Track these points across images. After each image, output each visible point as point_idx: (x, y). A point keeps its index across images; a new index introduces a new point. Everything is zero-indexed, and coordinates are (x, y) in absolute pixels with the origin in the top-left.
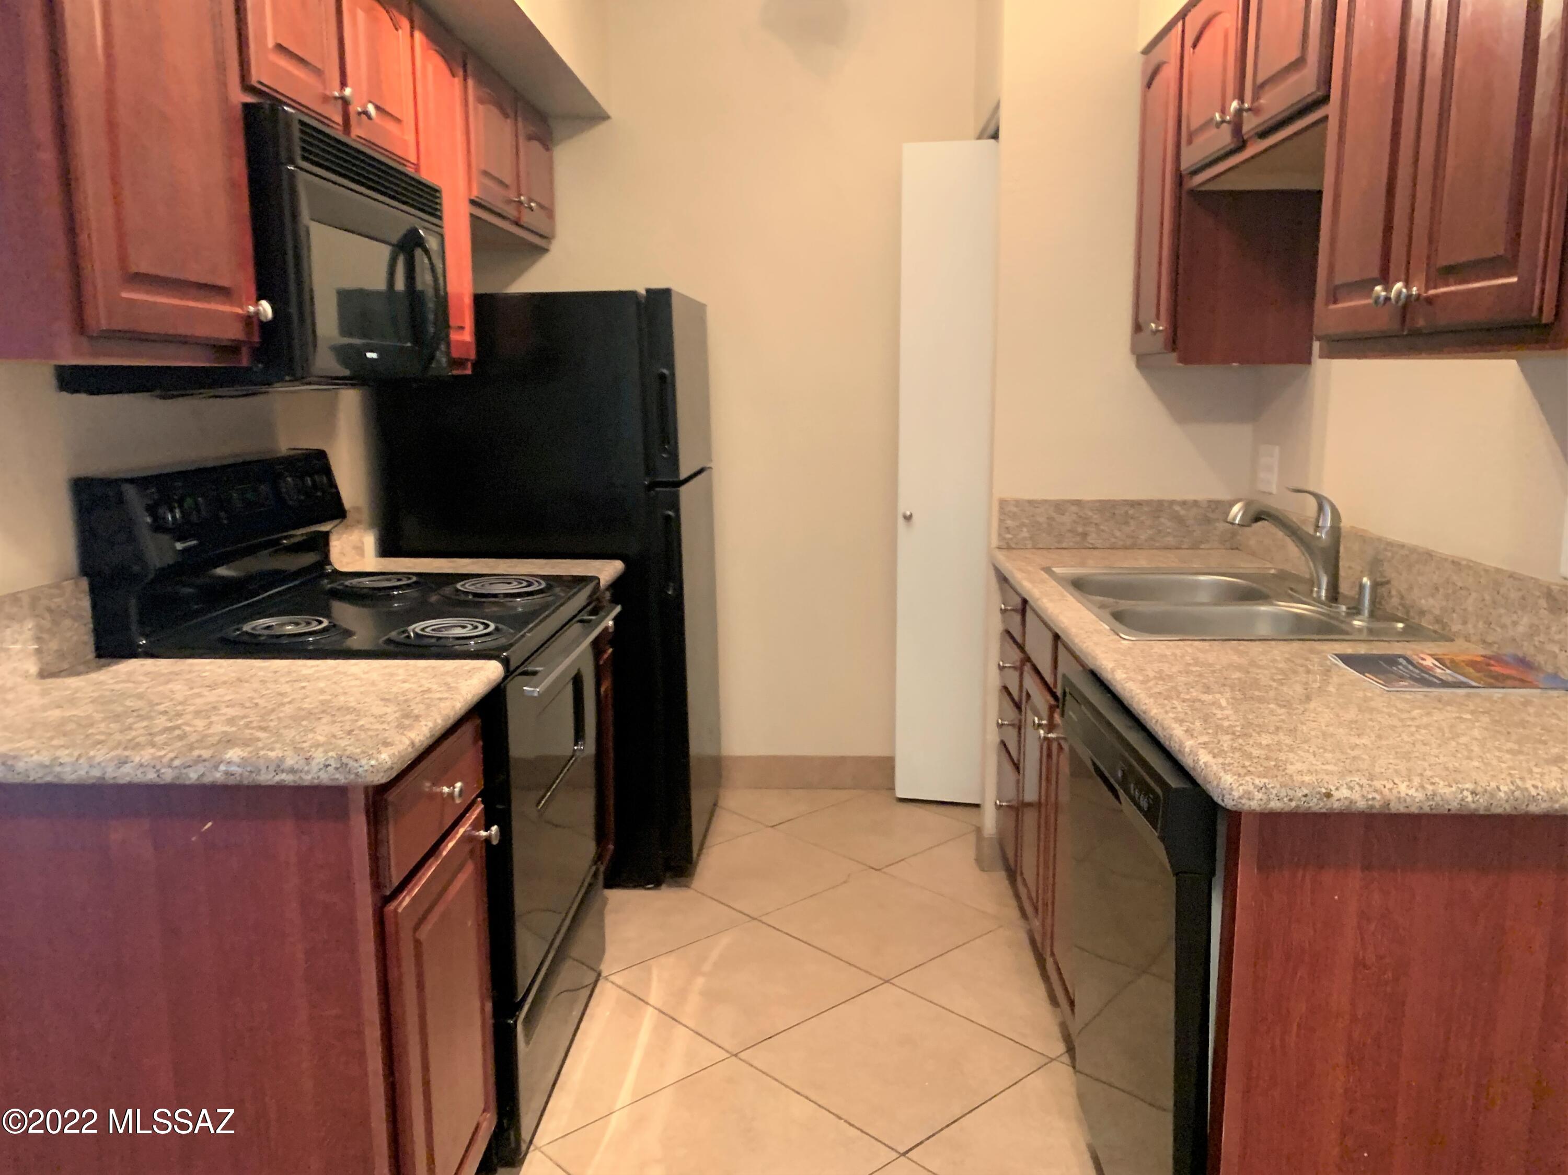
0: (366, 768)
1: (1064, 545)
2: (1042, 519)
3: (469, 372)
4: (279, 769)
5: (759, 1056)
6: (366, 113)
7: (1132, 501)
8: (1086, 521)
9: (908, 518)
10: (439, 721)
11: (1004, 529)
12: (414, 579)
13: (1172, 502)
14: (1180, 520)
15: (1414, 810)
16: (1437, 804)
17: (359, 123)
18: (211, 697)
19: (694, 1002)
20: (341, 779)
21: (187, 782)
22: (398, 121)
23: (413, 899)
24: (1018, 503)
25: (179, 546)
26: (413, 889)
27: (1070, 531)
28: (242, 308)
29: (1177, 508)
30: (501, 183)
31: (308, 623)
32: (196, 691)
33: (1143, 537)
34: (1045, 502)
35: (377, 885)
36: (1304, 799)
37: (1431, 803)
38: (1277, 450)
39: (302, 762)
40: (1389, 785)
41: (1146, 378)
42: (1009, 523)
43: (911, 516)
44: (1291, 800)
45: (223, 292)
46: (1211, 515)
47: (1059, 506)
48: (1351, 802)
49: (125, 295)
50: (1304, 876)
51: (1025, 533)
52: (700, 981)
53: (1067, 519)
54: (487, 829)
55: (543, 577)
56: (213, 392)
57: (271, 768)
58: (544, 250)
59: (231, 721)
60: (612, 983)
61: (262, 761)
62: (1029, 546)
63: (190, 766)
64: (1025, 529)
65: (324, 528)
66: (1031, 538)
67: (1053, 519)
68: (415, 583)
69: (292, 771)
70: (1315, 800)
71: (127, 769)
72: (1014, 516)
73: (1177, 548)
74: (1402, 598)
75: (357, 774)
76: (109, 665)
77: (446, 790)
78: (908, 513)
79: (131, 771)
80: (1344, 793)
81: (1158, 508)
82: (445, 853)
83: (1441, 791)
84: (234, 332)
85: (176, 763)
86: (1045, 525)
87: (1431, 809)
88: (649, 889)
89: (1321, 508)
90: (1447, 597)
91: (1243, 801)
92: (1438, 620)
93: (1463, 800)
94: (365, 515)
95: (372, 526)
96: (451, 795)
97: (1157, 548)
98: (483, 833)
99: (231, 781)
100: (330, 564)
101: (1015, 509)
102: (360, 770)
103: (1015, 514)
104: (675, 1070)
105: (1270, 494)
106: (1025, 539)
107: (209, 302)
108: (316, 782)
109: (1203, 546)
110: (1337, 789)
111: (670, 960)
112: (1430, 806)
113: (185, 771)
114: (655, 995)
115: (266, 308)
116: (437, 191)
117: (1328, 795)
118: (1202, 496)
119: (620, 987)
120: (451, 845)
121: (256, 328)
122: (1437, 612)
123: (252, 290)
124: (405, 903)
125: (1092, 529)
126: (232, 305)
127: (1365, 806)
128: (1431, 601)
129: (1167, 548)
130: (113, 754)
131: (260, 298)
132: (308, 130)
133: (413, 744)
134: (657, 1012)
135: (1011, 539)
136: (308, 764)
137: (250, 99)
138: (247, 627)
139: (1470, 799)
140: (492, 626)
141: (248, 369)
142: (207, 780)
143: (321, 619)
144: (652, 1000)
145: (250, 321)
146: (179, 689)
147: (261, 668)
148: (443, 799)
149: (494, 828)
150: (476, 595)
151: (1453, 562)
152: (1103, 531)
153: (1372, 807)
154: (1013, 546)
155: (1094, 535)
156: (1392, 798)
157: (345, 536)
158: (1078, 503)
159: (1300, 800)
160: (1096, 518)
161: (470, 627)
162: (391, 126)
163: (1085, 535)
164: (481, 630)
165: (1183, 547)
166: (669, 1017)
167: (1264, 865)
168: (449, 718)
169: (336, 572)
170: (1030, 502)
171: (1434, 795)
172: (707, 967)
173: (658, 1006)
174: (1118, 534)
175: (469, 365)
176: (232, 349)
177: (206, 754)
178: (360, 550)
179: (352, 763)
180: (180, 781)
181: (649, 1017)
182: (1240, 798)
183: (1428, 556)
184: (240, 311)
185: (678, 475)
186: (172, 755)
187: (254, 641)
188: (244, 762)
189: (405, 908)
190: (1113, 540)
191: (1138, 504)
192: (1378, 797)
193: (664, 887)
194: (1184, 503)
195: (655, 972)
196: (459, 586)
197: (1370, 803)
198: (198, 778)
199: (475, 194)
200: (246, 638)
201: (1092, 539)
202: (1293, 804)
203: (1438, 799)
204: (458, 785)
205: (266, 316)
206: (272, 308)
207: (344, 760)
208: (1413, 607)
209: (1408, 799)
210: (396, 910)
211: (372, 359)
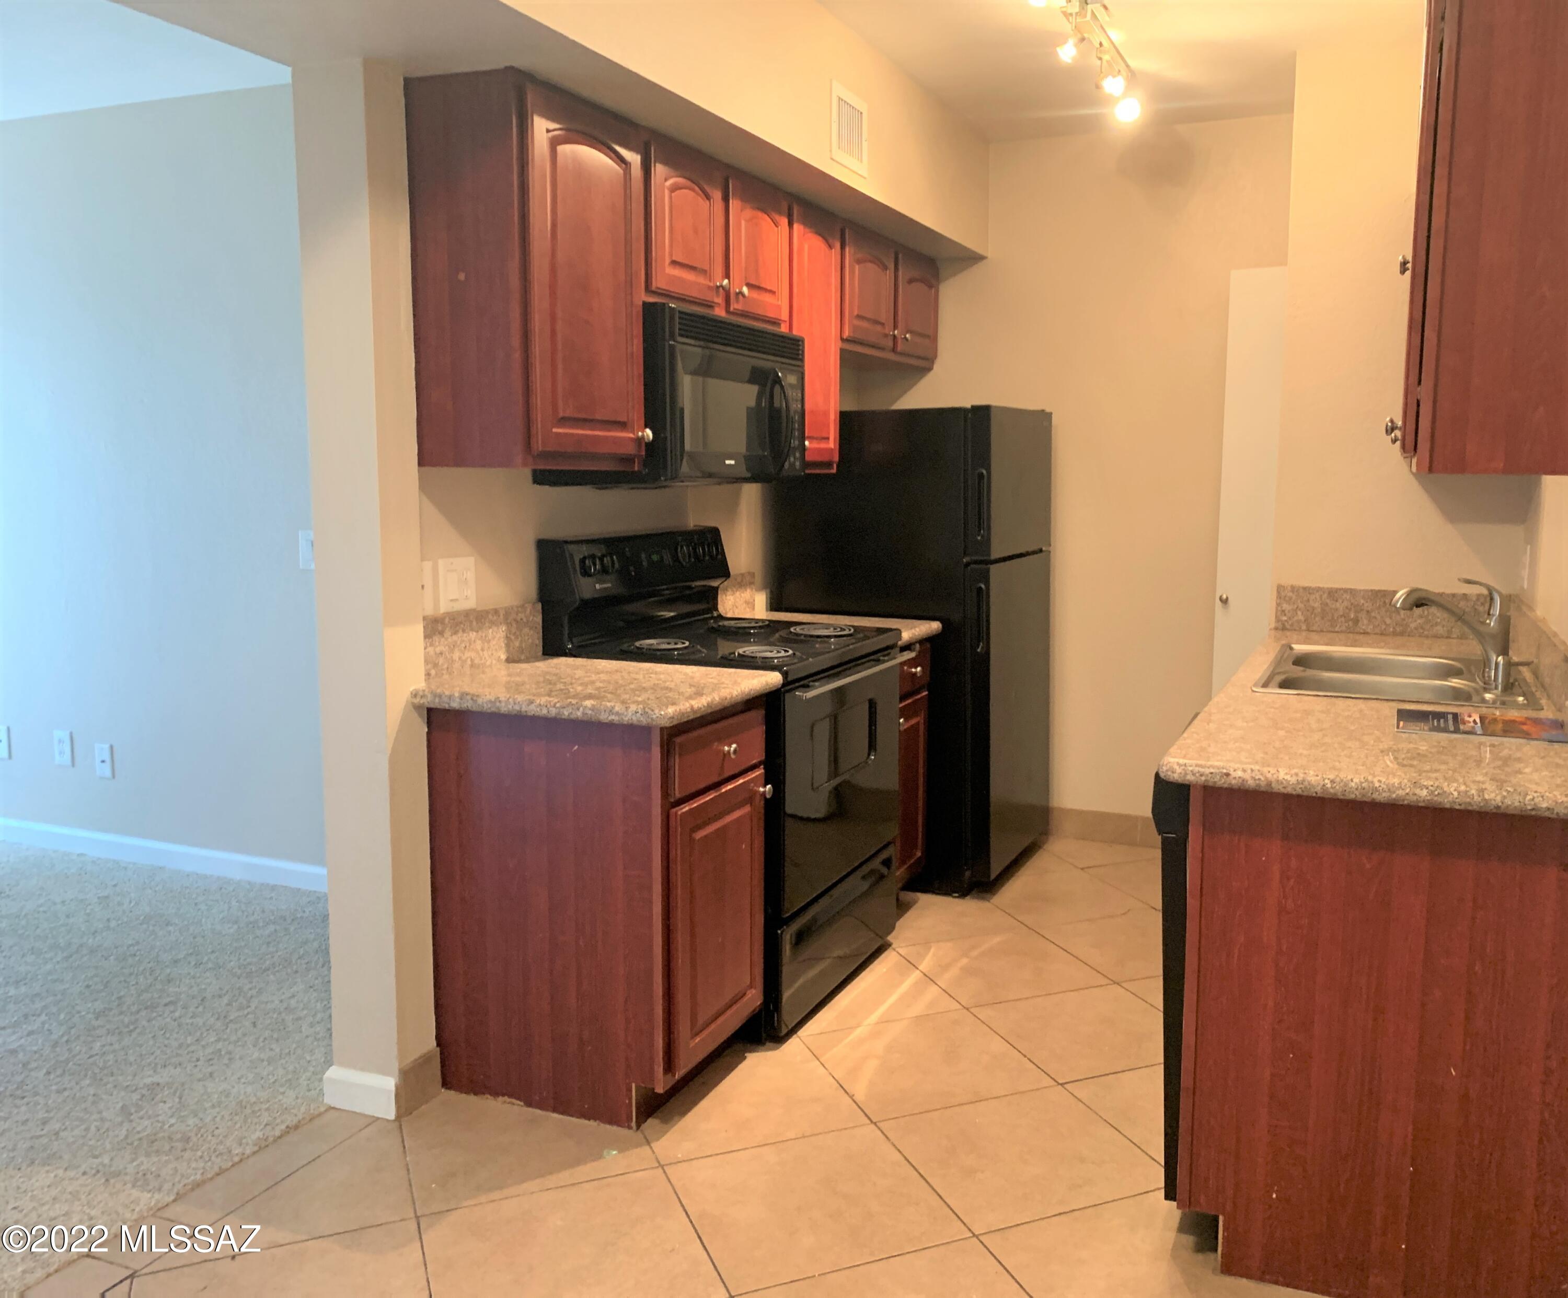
0: (658, 715)
1: (1337, 629)
2: (1317, 605)
3: (834, 471)
4: (611, 711)
5: (983, 1013)
6: (741, 293)
8: (1359, 609)
9: (1225, 601)
10: (717, 699)
11: (1280, 612)
12: (767, 623)
15: (1289, 790)
16: (1306, 787)
17: (737, 301)
18: (594, 677)
19: (954, 972)
20: (644, 721)
21: (563, 717)
22: (772, 292)
23: (691, 810)
24: (1293, 589)
25: (598, 586)
26: (692, 804)
27: (1342, 616)
28: (634, 434)
30: (876, 322)
31: (676, 644)
32: (588, 674)
33: (1413, 625)
34: (1319, 589)
35: (665, 793)
36: (1210, 775)
37: (1301, 786)
39: (624, 709)
40: (1272, 772)
42: (1285, 606)
43: (1227, 598)
44: (1201, 775)
45: (623, 425)
47: (1333, 593)
48: (1243, 781)
49: (554, 430)
50: (1239, 840)
51: (1300, 616)
52: (965, 961)
53: (1340, 606)
54: (765, 786)
55: (853, 626)
56: (631, 486)
57: (608, 711)
58: (929, 369)
59: (598, 689)
60: (898, 953)
61: (602, 707)
62: (1303, 628)
63: (564, 708)
64: (1300, 613)
65: (715, 583)
66: (1305, 621)
67: (1326, 604)
68: (766, 625)
69: (617, 714)
70: (1218, 777)
71: (532, 707)
72: (1289, 601)
73: (1446, 638)
75: (652, 719)
76: (548, 659)
77: (726, 748)
78: (1225, 596)
79: (535, 708)
80: (1239, 773)
82: (723, 790)
83: (1309, 779)
84: (631, 450)
85: (558, 705)
86: (1319, 610)
87: (1303, 791)
88: (955, 897)
89: (1492, 599)
91: (1169, 773)
93: (1324, 785)
94: (759, 579)
95: (764, 587)
96: (729, 752)
97: (1426, 637)
98: (762, 789)
99: (585, 718)
100: (717, 610)
101: (1290, 594)
102: (654, 716)
103: (1291, 598)
104: (918, 1008)
105: (1524, 589)
106: (1299, 621)
107: (609, 431)
108: (630, 722)
110: (1235, 771)
111: (949, 944)
112: (1301, 788)
113: (562, 710)
114: (925, 965)
115: (649, 433)
116: (798, 341)
117: (1228, 775)
119: (901, 955)
120: (729, 787)
121: (643, 445)
123: (642, 422)
124: (684, 810)
125: (1363, 615)
126: (628, 431)
127: (1255, 785)
129: (1436, 637)
130: (527, 697)
131: (646, 426)
132: (684, 316)
133: (692, 707)
134: (922, 974)
135: (1286, 621)
136: (627, 710)
137: (652, 299)
138: (637, 644)
139: (1329, 785)
140: (791, 652)
141: (640, 472)
142: (572, 717)
143: (685, 641)
144: (921, 968)
145: (639, 440)
146: (579, 673)
147: (634, 667)
148: (724, 755)
149: (769, 786)
150: (805, 636)
152: (1374, 618)
153: (1259, 785)
154: (1288, 627)
155: (1365, 622)
156: (1273, 780)
157: (738, 593)
158: (1352, 592)
159: (1207, 775)
160: (1368, 606)
161: (775, 652)
162: (767, 298)
163: (1356, 621)
164: (783, 654)
165: (1451, 636)
166: (929, 978)
167: (1208, 827)
168: (726, 699)
169: (721, 617)
170: (1305, 589)
171: (1304, 781)
172: (975, 953)
173: (924, 971)
174: (1388, 621)
175: (835, 466)
176: (628, 460)
177: (574, 701)
178: (751, 604)
179: (650, 712)
180: (558, 717)
181: (915, 975)
182: (1167, 771)
184: (631, 435)
185: (989, 555)
186: (556, 700)
187: (639, 651)
188: (593, 708)
189: (683, 813)
190: (1384, 627)
192: (1263, 779)
193: (968, 897)
195: (932, 950)
196: (792, 630)
197: (1257, 782)
198: (569, 715)
199: (846, 334)
200: (636, 650)
201: (1364, 624)
202: (1203, 778)
203: (1306, 783)
204: (734, 746)
205: (648, 439)
206: (653, 433)
207: (647, 710)
209: (1284, 782)
210: (676, 813)
211: (730, 465)
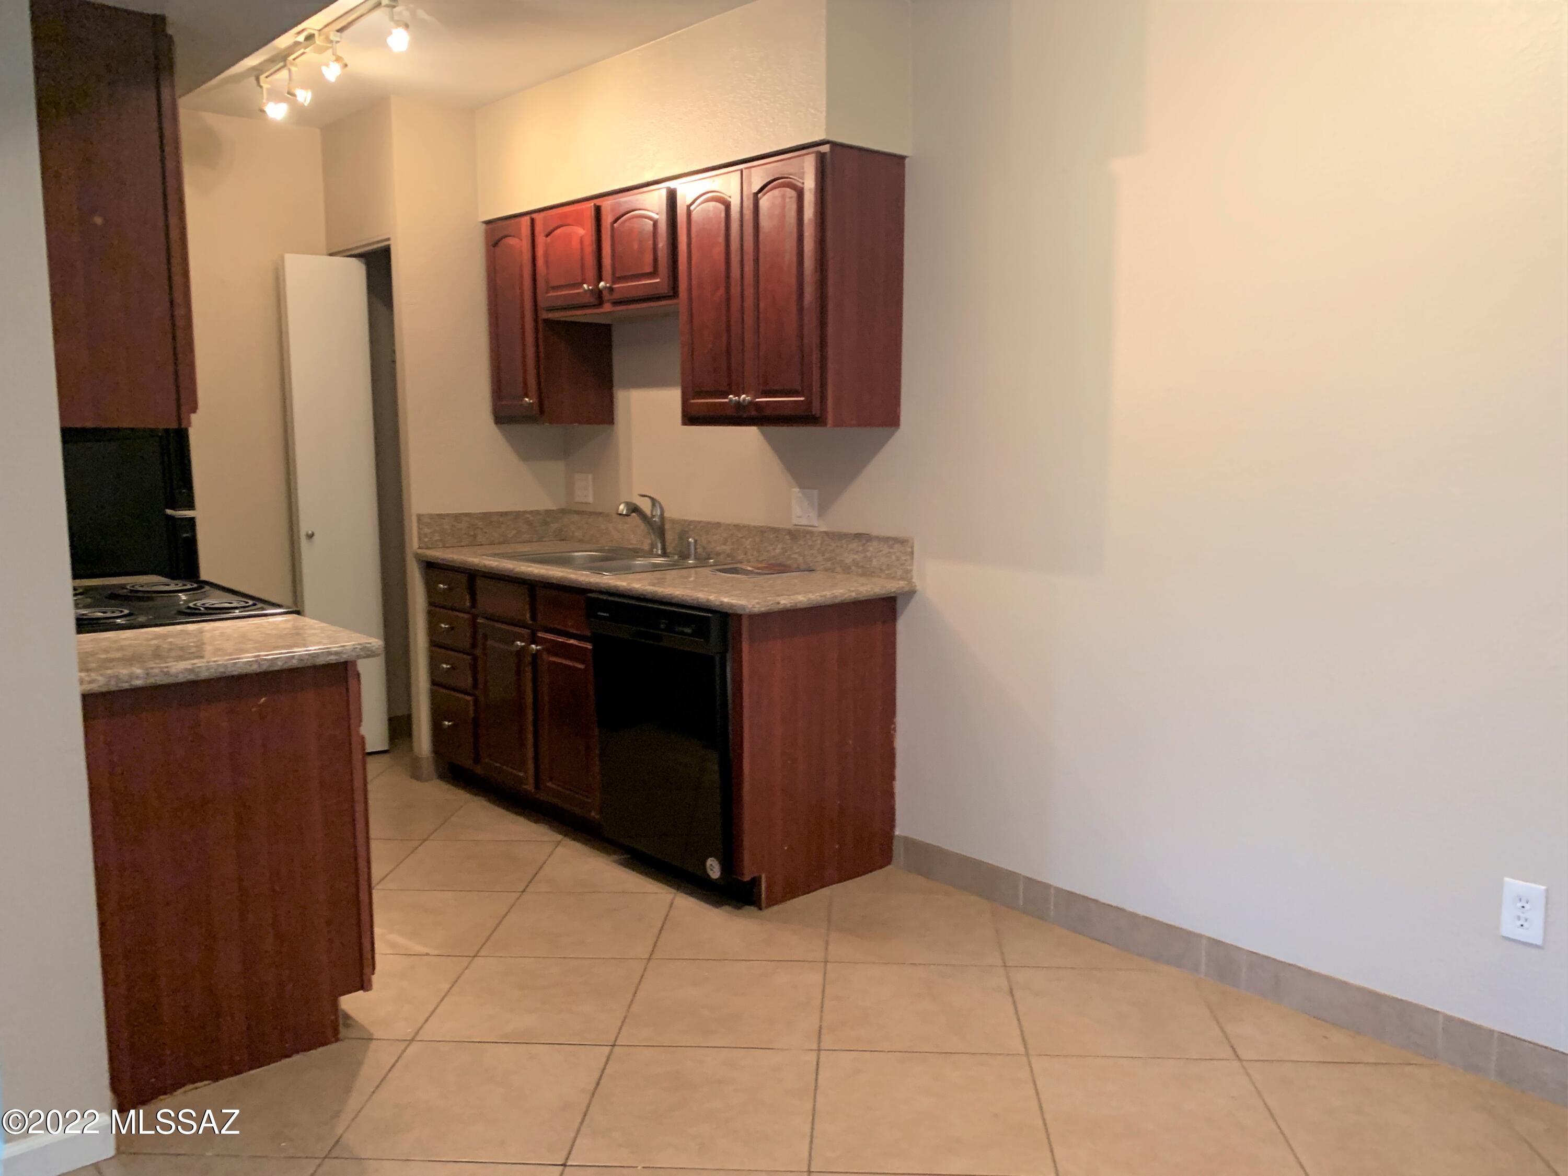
1: (463, 544)
2: (447, 527)
7: (501, 512)
8: (475, 527)
9: (310, 537)
11: (424, 535)
13: (525, 512)
14: (530, 523)
24: (431, 516)
27: (465, 534)
29: (528, 516)
33: (510, 536)
34: (448, 515)
38: (590, 476)
41: (499, 428)
42: (427, 530)
43: (314, 534)
46: (548, 520)
47: (457, 517)
51: (437, 537)
53: (463, 526)
62: (441, 546)
64: (437, 534)
66: (441, 540)
67: (453, 526)
72: (429, 526)
73: (530, 542)
74: (704, 548)
78: (310, 532)
81: (518, 515)
86: (449, 531)
89: (654, 505)
90: (733, 543)
92: (729, 556)
97: (520, 542)
101: (430, 521)
103: (429, 524)
105: (590, 504)
106: (436, 541)
109: (544, 540)
118: (541, 507)
122: (729, 552)
125: (478, 532)
128: (724, 547)
135: (429, 542)
143: (123, 610)
151: (734, 526)
152: (486, 532)
154: (431, 546)
155: (480, 536)
158: (468, 514)
160: (480, 524)
163: (475, 536)
165: (534, 540)
170: (439, 516)
174: (495, 534)
183: (718, 525)
190: (492, 539)
191: (506, 514)
194: (531, 512)
201: (480, 538)
208: (711, 552)
